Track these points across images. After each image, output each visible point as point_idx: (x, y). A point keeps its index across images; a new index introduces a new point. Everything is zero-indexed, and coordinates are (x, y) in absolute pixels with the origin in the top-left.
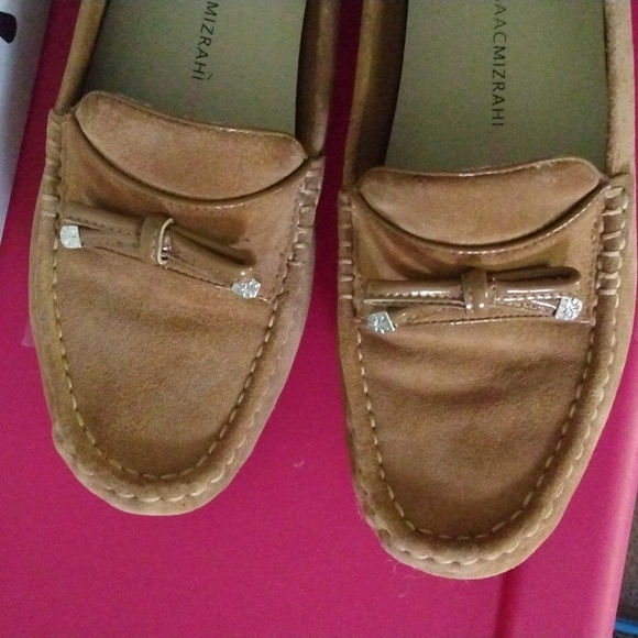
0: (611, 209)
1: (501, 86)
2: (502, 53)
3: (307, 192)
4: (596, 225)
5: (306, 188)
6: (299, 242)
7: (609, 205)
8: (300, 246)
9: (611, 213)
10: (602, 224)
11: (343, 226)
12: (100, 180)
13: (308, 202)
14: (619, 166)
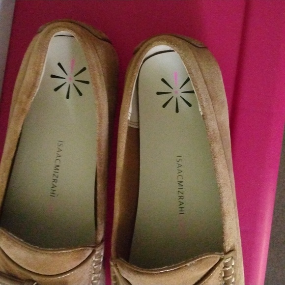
0: (227, 267)
1: (182, 198)
2: (182, 184)
3: (96, 260)
4: (221, 274)
5: (96, 258)
6: (94, 280)
7: (226, 266)
8: (95, 282)
9: (227, 269)
10: (223, 273)
11: (112, 275)
12: (6, 264)
13: (98, 263)
14: (229, 248)
